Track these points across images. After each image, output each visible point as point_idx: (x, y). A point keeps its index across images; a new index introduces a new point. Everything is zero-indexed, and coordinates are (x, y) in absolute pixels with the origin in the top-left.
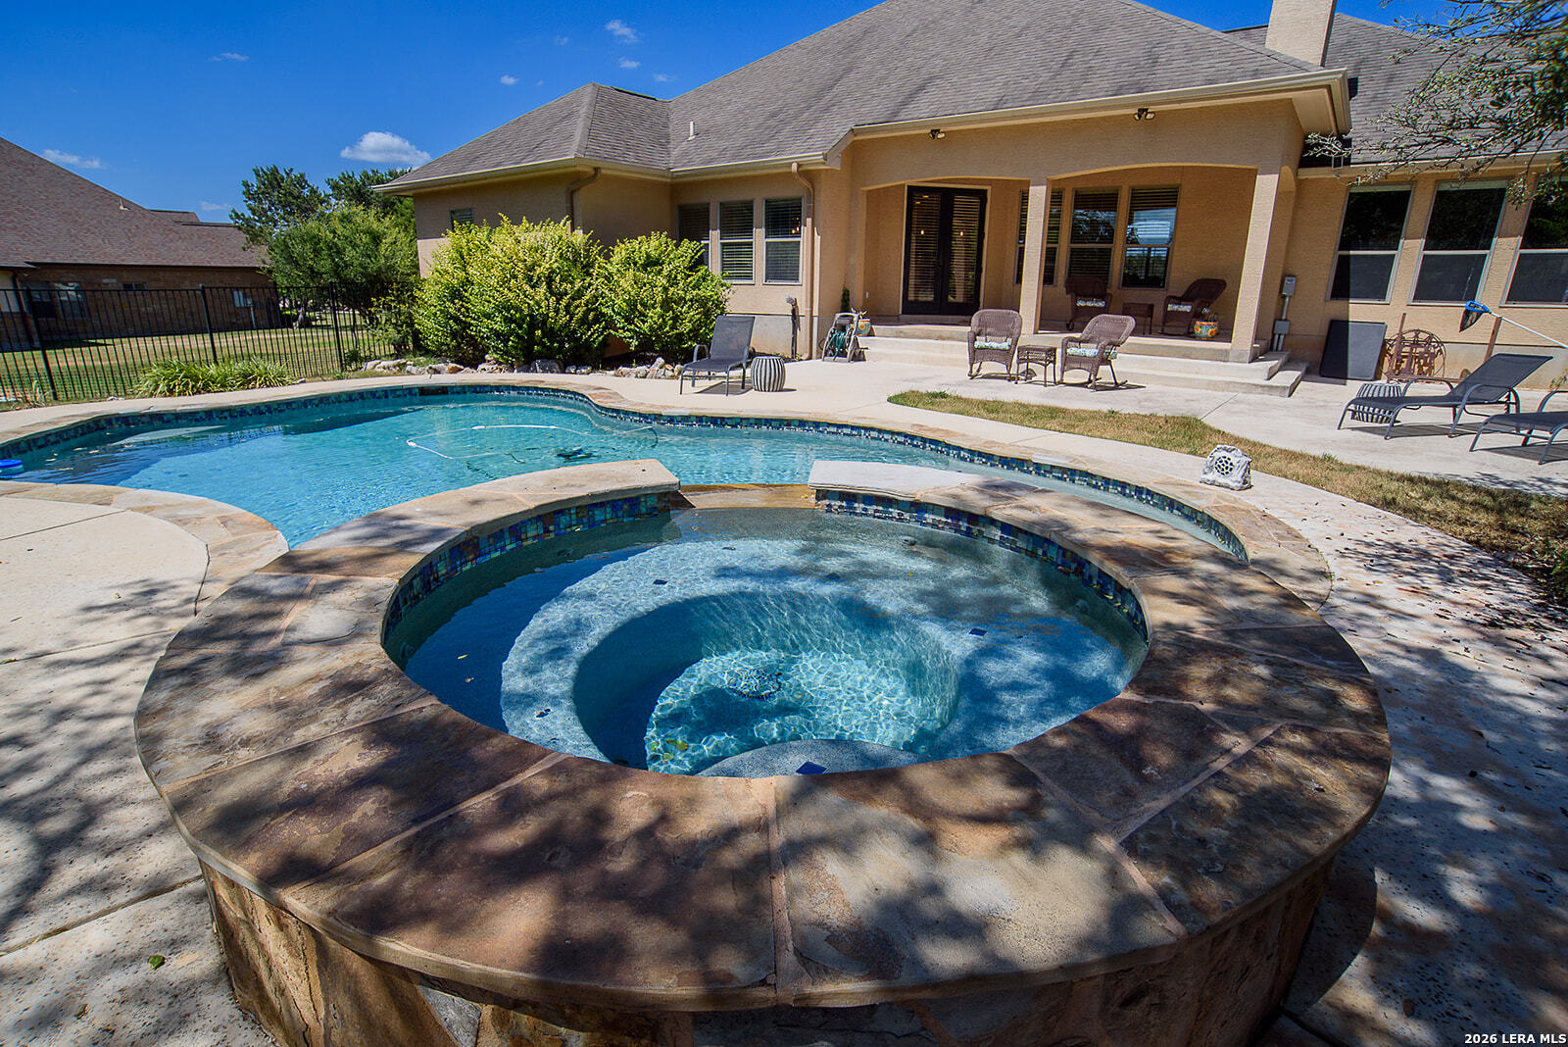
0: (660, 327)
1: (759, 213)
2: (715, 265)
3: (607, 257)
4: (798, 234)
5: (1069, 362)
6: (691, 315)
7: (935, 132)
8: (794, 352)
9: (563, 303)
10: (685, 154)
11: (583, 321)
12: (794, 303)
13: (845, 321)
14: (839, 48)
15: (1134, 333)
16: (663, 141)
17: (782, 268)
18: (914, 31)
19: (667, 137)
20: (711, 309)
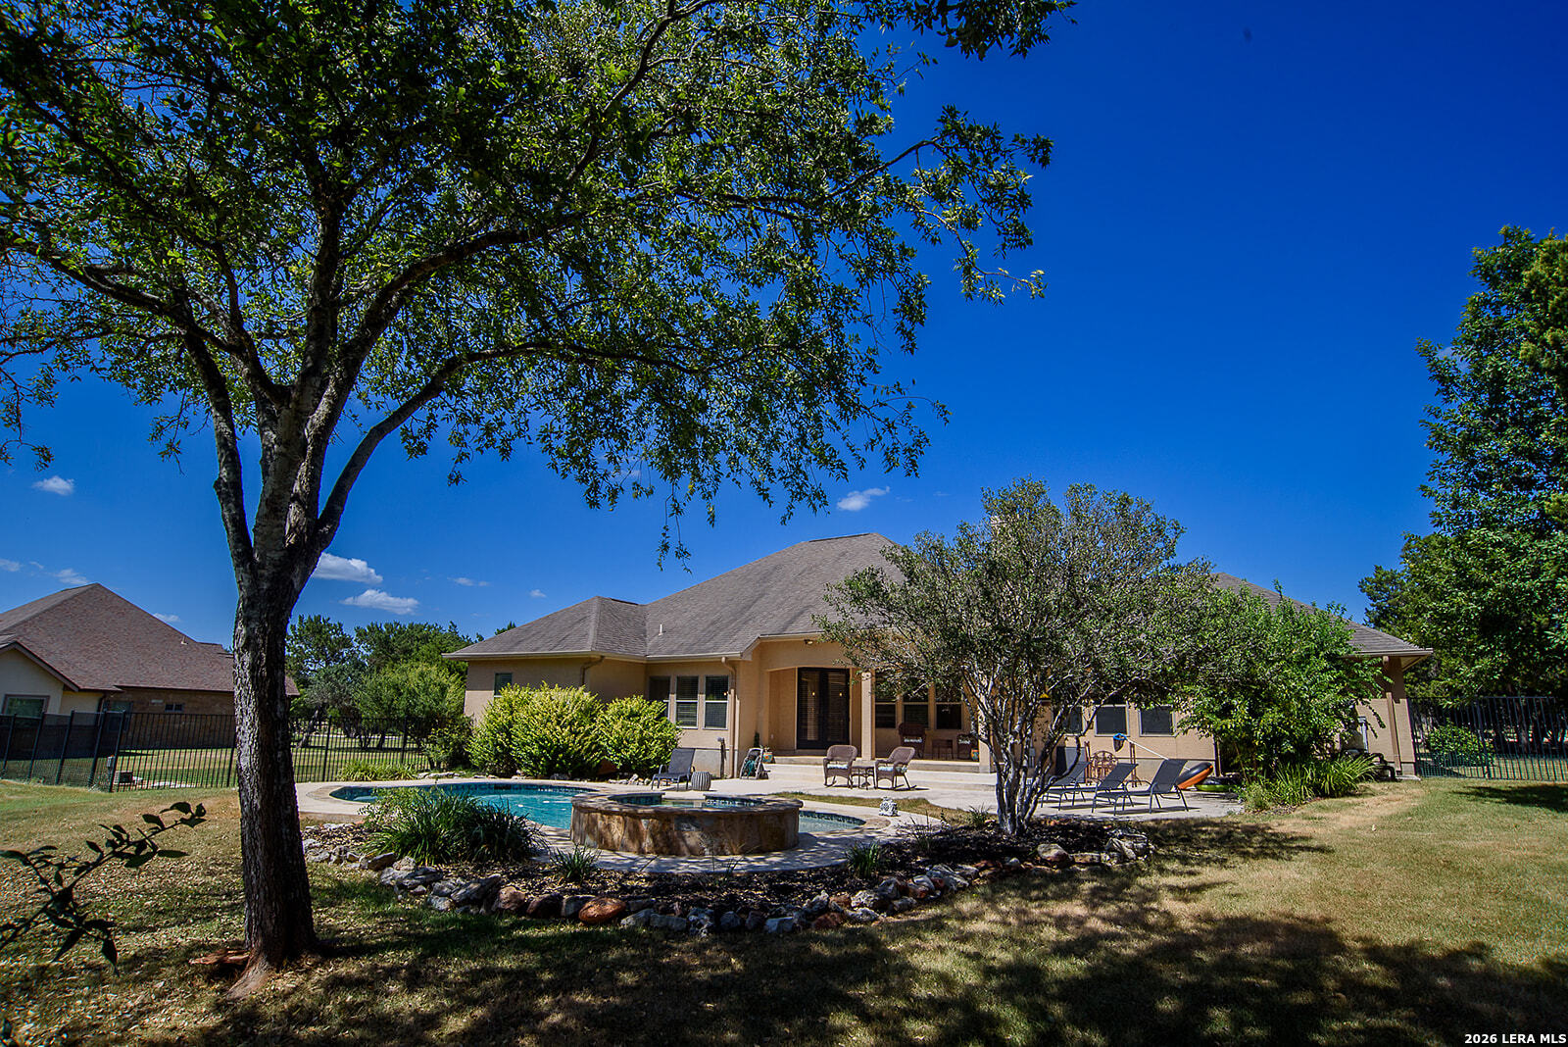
0: (637, 755)
1: (702, 685)
2: (672, 717)
3: (605, 709)
4: (726, 698)
5: (881, 775)
6: (656, 748)
7: (806, 641)
8: (722, 774)
9: (578, 739)
10: (656, 645)
11: (588, 750)
12: (723, 741)
13: (756, 753)
14: (758, 578)
15: (913, 758)
16: (642, 635)
17: (715, 719)
18: (803, 571)
19: (644, 632)
20: (668, 744)
